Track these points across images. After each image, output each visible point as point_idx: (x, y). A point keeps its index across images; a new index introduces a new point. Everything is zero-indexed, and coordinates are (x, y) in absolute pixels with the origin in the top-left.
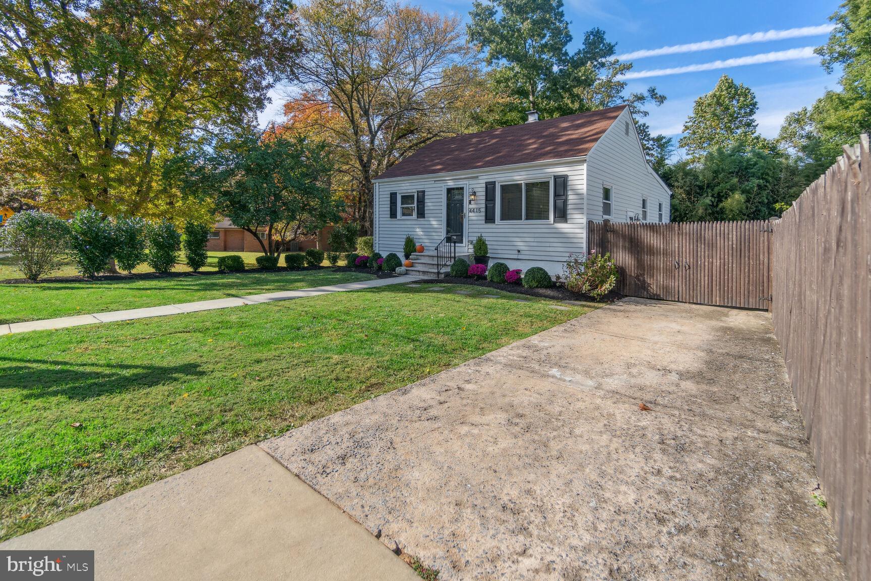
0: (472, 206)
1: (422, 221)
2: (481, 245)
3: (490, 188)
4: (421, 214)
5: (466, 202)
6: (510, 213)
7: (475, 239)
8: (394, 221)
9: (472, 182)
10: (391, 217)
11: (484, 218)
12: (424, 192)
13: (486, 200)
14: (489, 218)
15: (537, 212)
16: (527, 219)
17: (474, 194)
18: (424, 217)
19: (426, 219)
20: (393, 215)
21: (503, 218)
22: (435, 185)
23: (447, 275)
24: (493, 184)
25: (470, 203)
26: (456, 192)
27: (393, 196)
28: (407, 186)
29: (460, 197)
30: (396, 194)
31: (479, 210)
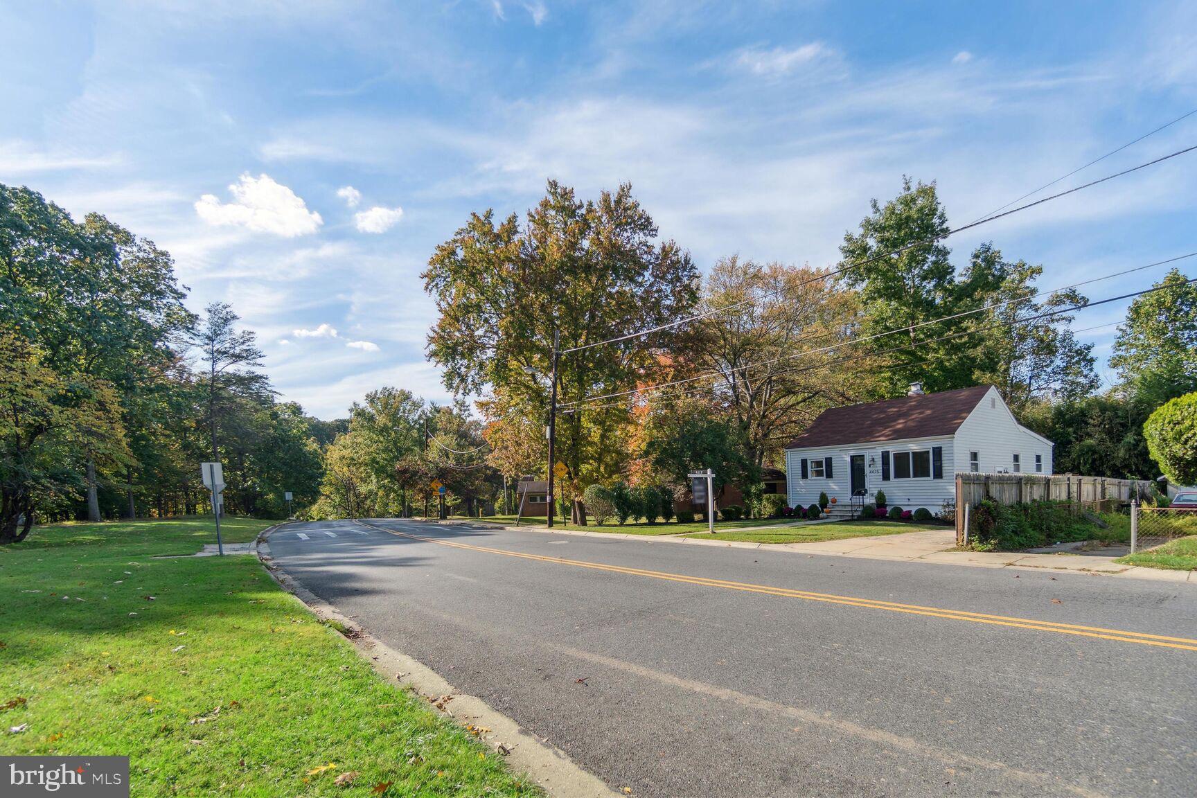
0: (872, 469)
1: (830, 480)
2: (881, 497)
3: (885, 456)
4: (830, 475)
5: (866, 466)
6: (902, 472)
7: (876, 492)
8: (805, 480)
9: (870, 451)
10: (803, 478)
11: (881, 477)
12: (830, 459)
13: (883, 464)
14: (886, 477)
15: (921, 471)
16: (914, 476)
17: (873, 460)
18: (832, 478)
19: (834, 479)
20: (805, 476)
21: (897, 476)
22: (840, 454)
23: (858, 516)
24: (888, 453)
25: (870, 466)
26: (859, 458)
27: (804, 462)
28: (816, 454)
29: (861, 462)
30: (806, 460)
31: (877, 472)
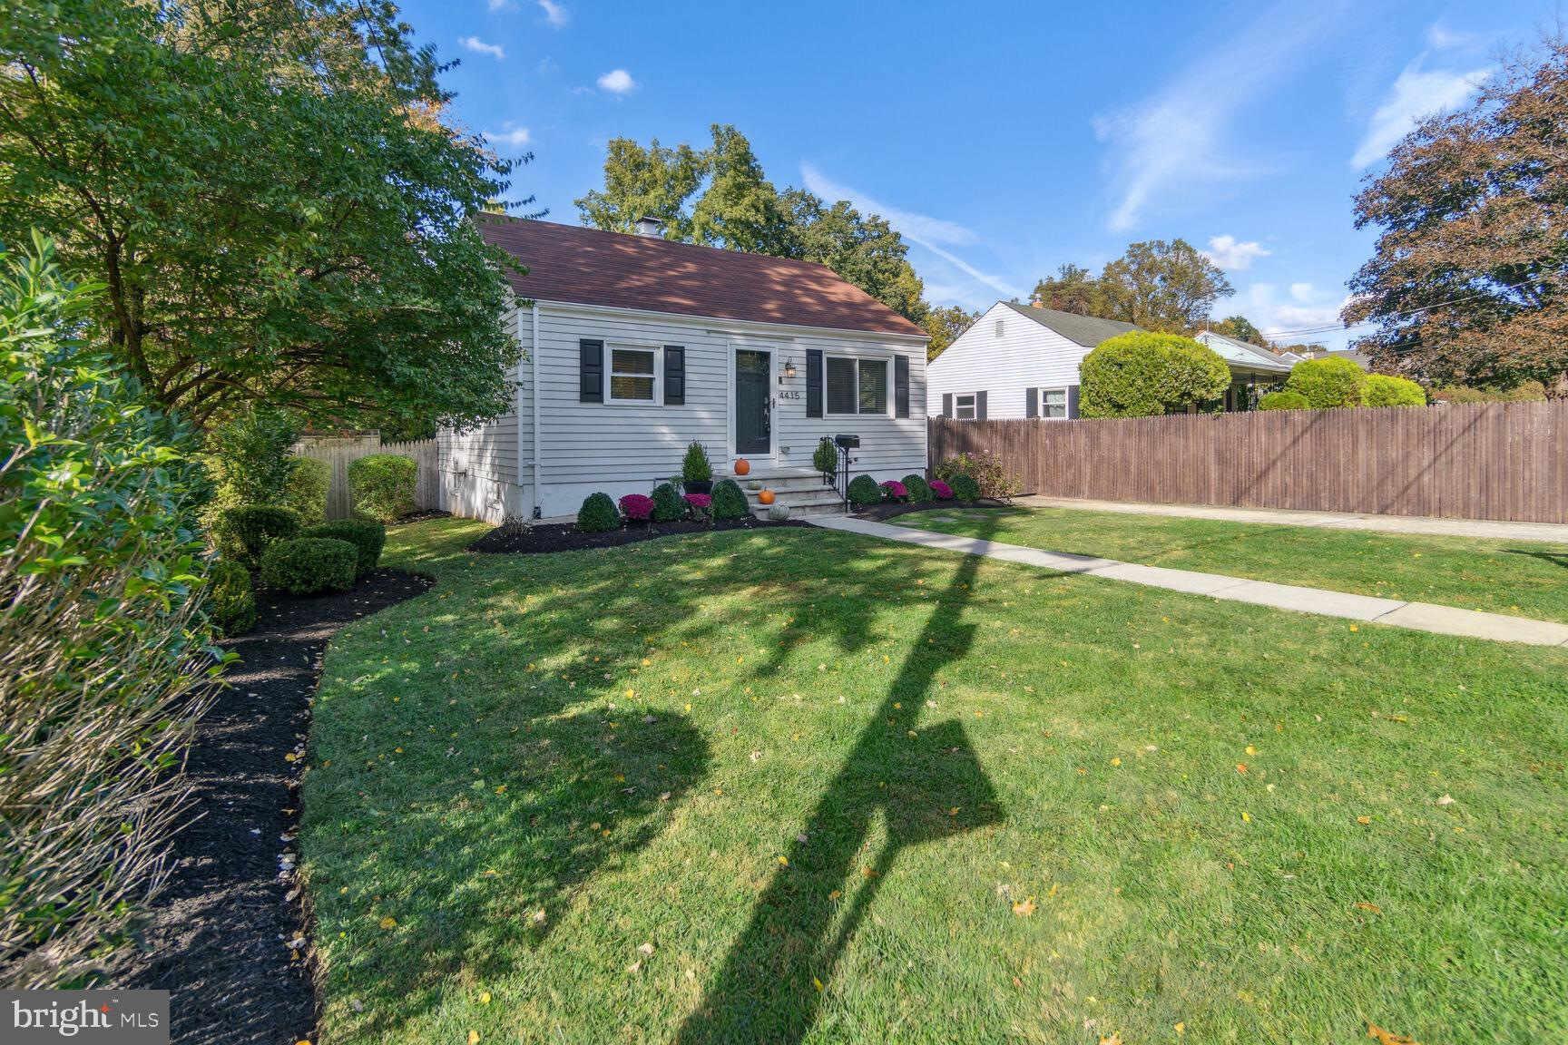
0: (786, 387)
1: (675, 411)
3: (813, 360)
4: (675, 395)
5: (773, 379)
6: (840, 402)
8: (591, 409)
9: (784, 345)
10: (582, 400)
11: (805, 409)
12: (681, 350)
13: (809, 379)
14: (814, 409)
16: (863, 411)
17: (788, 366)
18: (683, 403)
19: (686, 406)
20: (590, 391)
21: (834, 409)
22: (707, 340)
24: (819, 353)
25: (780, 382)
26: (755, 359)
27: (591, 348)
28: (630, 329)
29: (763, 369)
30: (599, 344)
31: (796, 395)
